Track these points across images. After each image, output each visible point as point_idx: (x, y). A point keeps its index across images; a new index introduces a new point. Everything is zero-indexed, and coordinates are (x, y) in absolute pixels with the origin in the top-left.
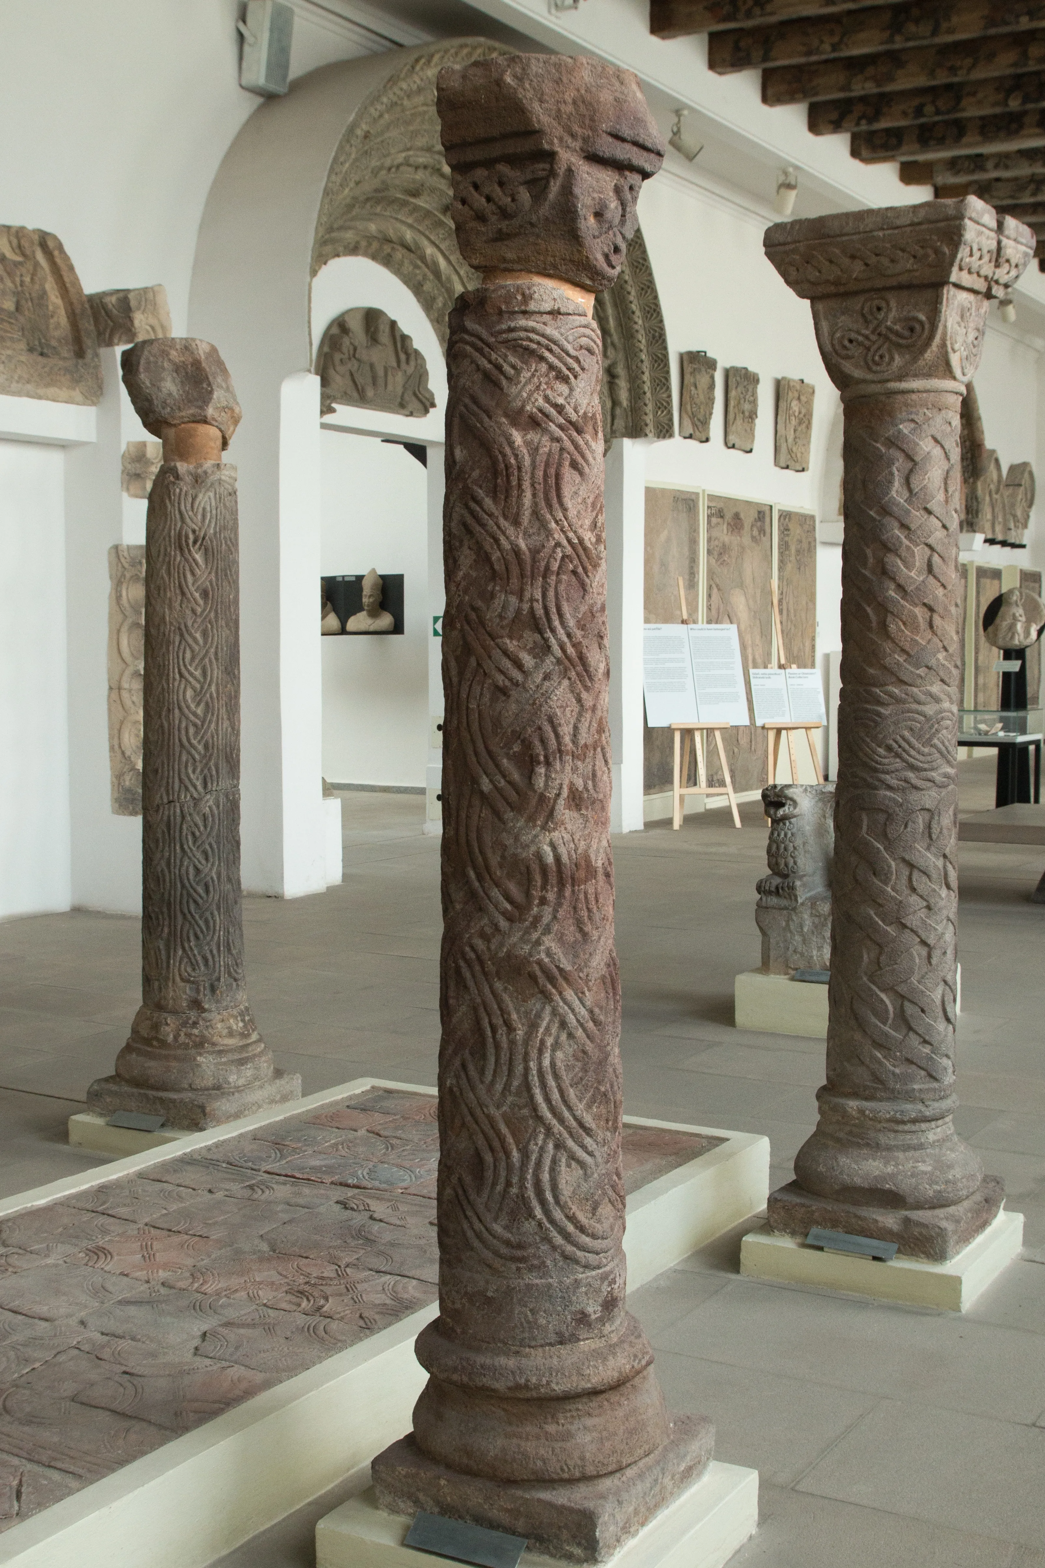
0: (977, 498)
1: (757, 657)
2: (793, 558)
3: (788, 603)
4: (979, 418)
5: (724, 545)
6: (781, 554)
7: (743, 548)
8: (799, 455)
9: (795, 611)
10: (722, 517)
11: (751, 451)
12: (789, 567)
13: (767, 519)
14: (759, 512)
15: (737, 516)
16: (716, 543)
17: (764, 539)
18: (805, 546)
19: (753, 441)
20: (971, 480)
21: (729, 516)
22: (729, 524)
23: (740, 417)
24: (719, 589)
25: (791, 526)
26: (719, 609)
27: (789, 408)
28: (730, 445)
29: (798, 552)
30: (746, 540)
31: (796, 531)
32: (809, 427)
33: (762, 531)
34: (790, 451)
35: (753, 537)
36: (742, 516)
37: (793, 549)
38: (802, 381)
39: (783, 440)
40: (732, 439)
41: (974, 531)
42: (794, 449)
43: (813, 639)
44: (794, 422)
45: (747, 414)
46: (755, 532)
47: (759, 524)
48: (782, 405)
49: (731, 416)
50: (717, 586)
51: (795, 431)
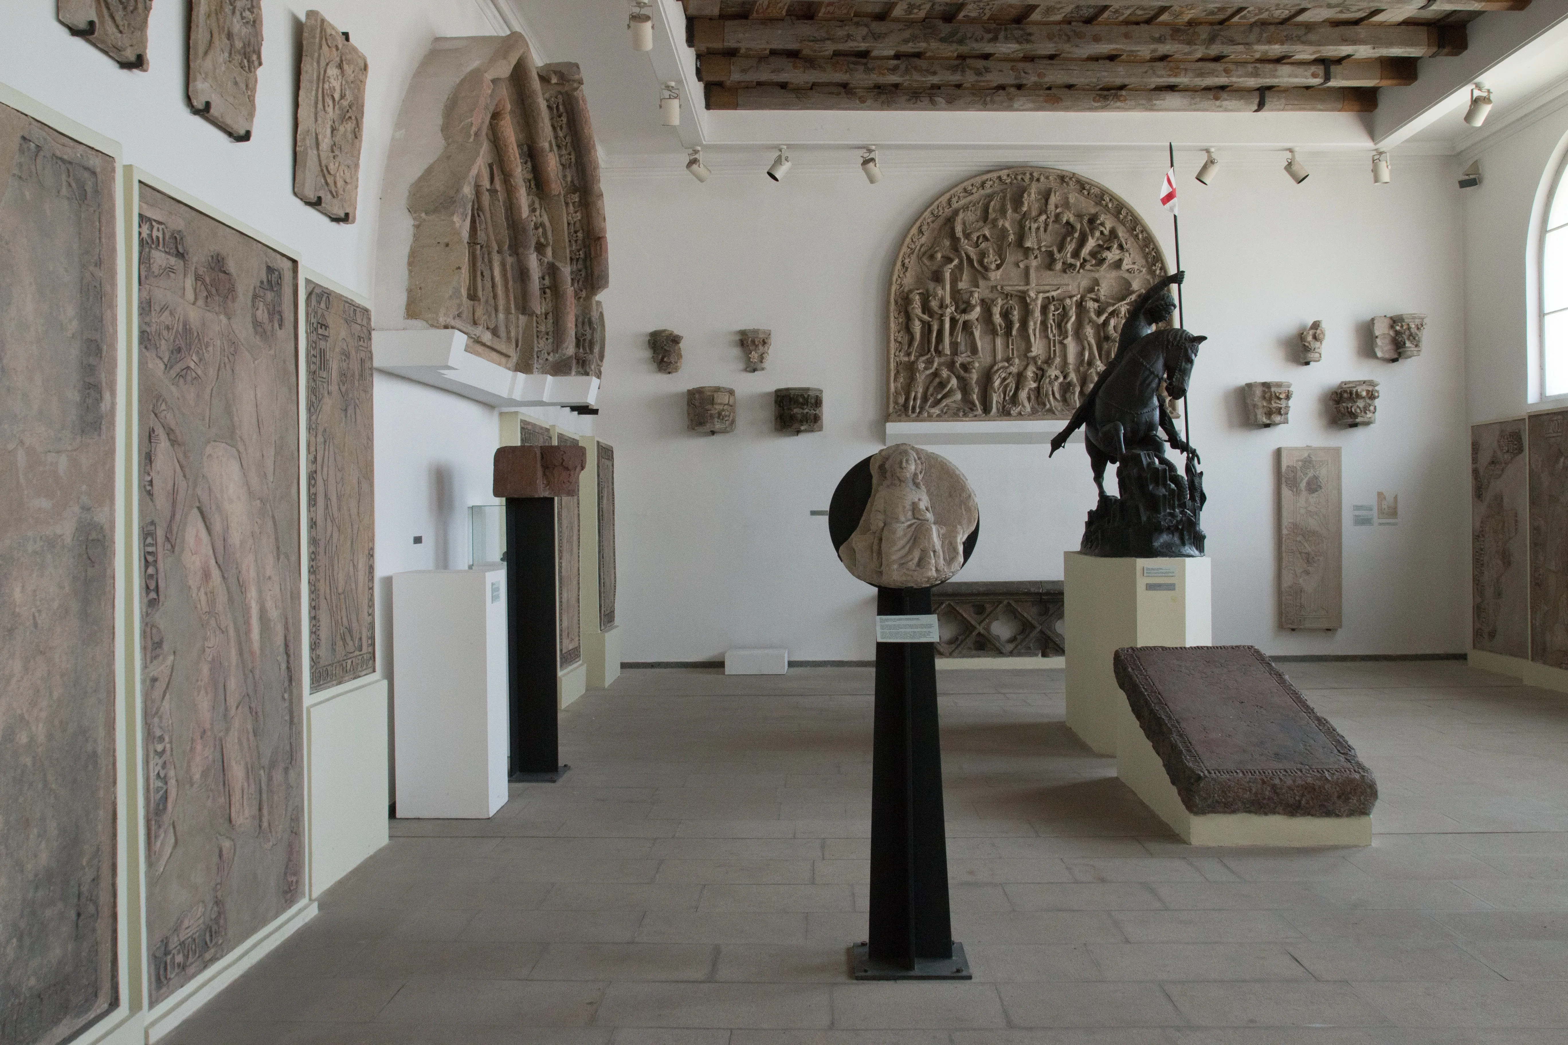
0: (590, 323)
1: (269, 604)
2: (334, 388)
3: (325, 482)
4: (601, 195)
5: (187, 329)
6: (312, 375)
7: (233, 347)
8: (340, 183)
9: (339, 498)
10: (181, 255)
11: (246, 137)
12: (328, 404)
13: (287, 291)
14: (270, 270)
15: (218, 263)
16: (166, 318)
17: (280, 333)
18: (355, 366)
19: (251, 115)
20: (584, 294)
21: (198, 257)
22: (198, 278)
23: (221, 42)
24: (174, 442)
25: (330, 321)
26: (174, 492)
27: (322, 78)
28: (199, 104)
29: (343, 375)
30: (243, 329)
31: (338, 331)
32: (357, 133)
33: (275, 313)
34: (324, 171)
35: (256, 324)
36: (231, 266)
37: (334, 366)
38: (346, 35)
39: (310, 142)
40: (204, 90)
41: (587, 374)
42: (332, 167)
43: (371, 555)
44: (332, 113)
45: (239, 45)
46: (262, 314)
47: (269, 295)
48: (309, 67)
49: (200, 35)
50: (169, 432)
51: (333, 130)
